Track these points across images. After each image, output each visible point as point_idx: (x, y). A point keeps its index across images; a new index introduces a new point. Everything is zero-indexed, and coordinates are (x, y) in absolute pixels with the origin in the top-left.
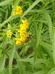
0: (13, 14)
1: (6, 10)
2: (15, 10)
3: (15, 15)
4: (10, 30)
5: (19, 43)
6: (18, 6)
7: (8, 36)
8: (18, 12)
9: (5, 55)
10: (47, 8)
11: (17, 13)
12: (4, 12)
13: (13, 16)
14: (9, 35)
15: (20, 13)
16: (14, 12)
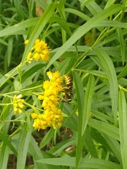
0: (28, 57)
2: (32, 49)
3: (31, 59)
4: (20, 96)
6: (38, 40)
7: (15, 109)
8: (39, 53)
9: (7, 148)
10: (104, 42)
11: (36, 56)
13: (27, 63)
14: (18, 107)
15: (42, 56)
16: (30, 54)
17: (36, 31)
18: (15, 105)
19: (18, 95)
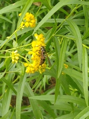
0: (22, 25)
1: (12, 20)
2: (24, 19)
3: (24, 26)
4: (16, 51)
5: (30, 71)
6: (28, 13)
7: (13, 60)
8: (29, 22)
11: (27, 24)
12: (9, 23)
13: (21, 29)
14: (15, 59)
15: (31, 24)
16: (23, 23)
17: (26, 7)
18: (13, 58)
19: (15, 50)
